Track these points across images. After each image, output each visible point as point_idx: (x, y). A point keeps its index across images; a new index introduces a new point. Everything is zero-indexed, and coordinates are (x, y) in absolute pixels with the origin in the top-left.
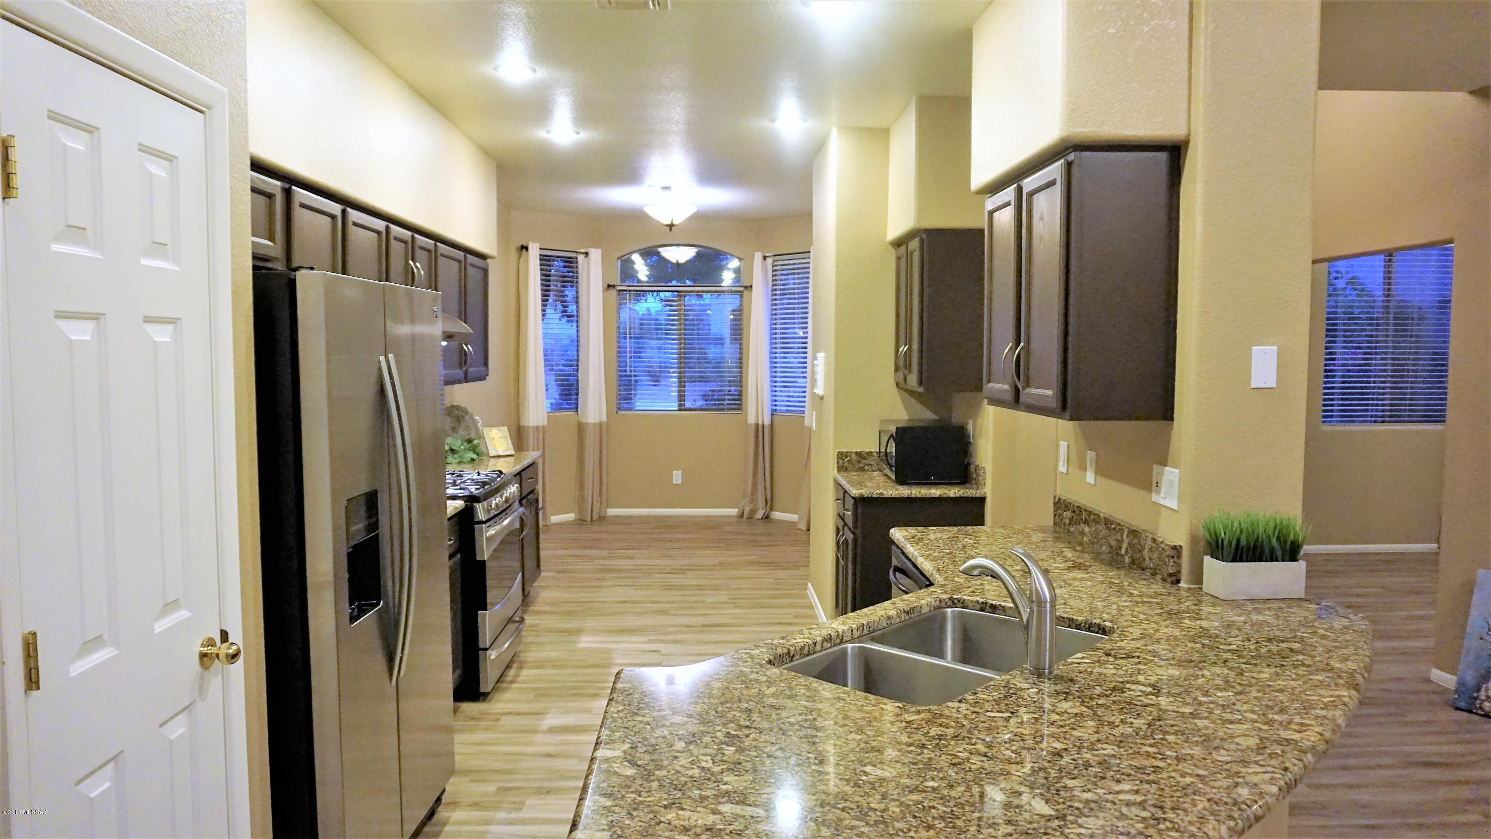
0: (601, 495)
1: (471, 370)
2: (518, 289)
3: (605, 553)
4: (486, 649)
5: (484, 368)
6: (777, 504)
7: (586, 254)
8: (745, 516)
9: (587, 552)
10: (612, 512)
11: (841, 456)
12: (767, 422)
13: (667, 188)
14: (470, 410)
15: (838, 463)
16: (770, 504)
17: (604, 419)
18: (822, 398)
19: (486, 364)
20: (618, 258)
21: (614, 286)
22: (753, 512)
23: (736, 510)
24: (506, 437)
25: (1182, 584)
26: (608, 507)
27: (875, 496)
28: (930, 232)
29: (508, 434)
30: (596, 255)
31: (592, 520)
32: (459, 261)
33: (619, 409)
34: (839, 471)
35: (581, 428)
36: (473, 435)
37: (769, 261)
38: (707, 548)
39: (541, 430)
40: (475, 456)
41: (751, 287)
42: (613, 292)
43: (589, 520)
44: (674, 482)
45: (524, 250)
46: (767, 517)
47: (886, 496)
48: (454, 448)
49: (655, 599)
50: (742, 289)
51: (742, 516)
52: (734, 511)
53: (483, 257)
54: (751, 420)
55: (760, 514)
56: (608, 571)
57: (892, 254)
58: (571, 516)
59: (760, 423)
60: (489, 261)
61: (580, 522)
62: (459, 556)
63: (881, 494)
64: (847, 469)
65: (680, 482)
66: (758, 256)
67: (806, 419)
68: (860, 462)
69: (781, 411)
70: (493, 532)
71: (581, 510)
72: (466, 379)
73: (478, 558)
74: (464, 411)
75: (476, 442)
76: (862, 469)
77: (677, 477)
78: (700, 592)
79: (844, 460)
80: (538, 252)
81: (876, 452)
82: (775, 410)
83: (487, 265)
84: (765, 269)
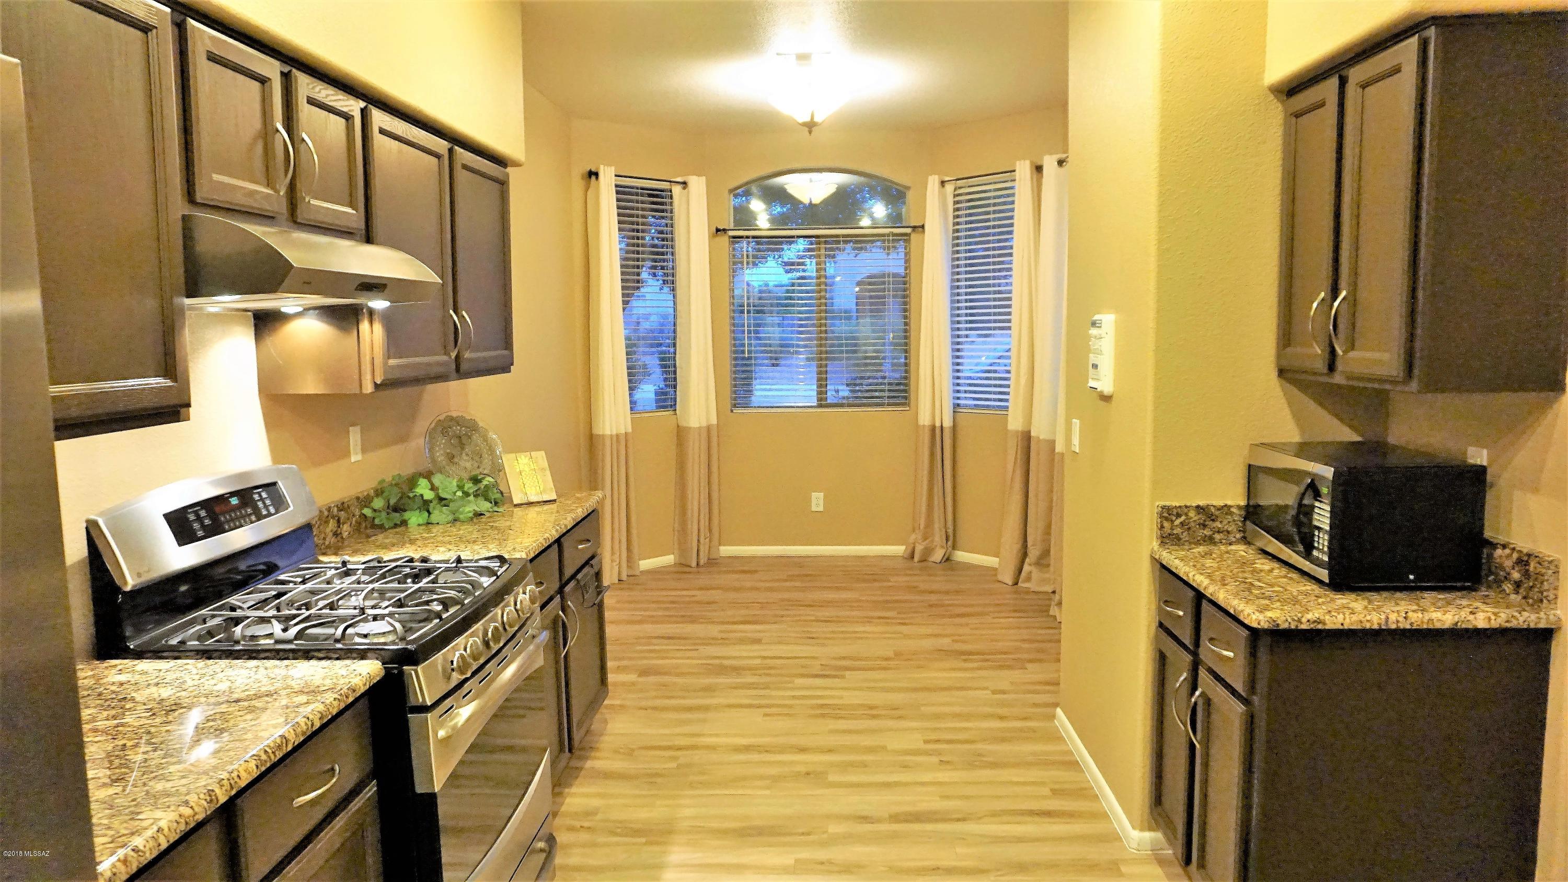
0: (710, 530)
1: (467, 355)
3: (714, 630)
5: (506, 352)
6: (960, 542)
7: (684, 184)
8: (916, 559)
9: (689, 629)
10: (726, 550)
11: (1167, 514)
12: (948, 423)
13: (803, 57)
14: (481, 424)
15: (1162, 527)
16: (952, 540)
17: (714, 421)
19: (508, 343)
20: (731, 190)
21: (724, 230)
22: (928, 551)
23: (903, 548)
24: (543, 469)
26: (720, 545)
27: (1304, 627)
29: (546, 465)
30: (698, 184)
31: (698, 563)
32: (438, 156)
33: (735, 406)
34: (1163, 543)
35: (681, 433)
36: (486, 468)
37: (949, 188)
38: (869, 620)
39: (622, 438)
40: (484, 506)
41: (923, 227)
42: (724, 240)
43: (694, 564)
44: (814, 508)
45: (593, 178)
46: (948, 559)
47: (1329, 626)
48: (443, 495)
49: (802, 741)
50: (908, 230)
51: (912, 556)
52: (899, 550)
53: (499, 161)
54: (925, 419)
55: (938, 555)
56: (722, 670)
58: (668, 560)
59: (938, 424)
60: (509, 170)
61: (682, 569)
62: (371, 790)
63: (1318, 621)
64: (1179, 539)
65: (821, 509)
66: (933, 182)
67: (1010, 418)
68: (1204, 526)
69: (966, 406)
71: (683, 551)
72: (461, 371)
73: (420, 789)
74: (472, 427)
75: (488, 480)
76: (1210, 540)
77: (817, 501)
78: (873, 724)
79: (1172, 521)
80: (613, 181)
81: (1239, 507)
82: (958, 405)
83: (507, 175)
84: (944, 201)
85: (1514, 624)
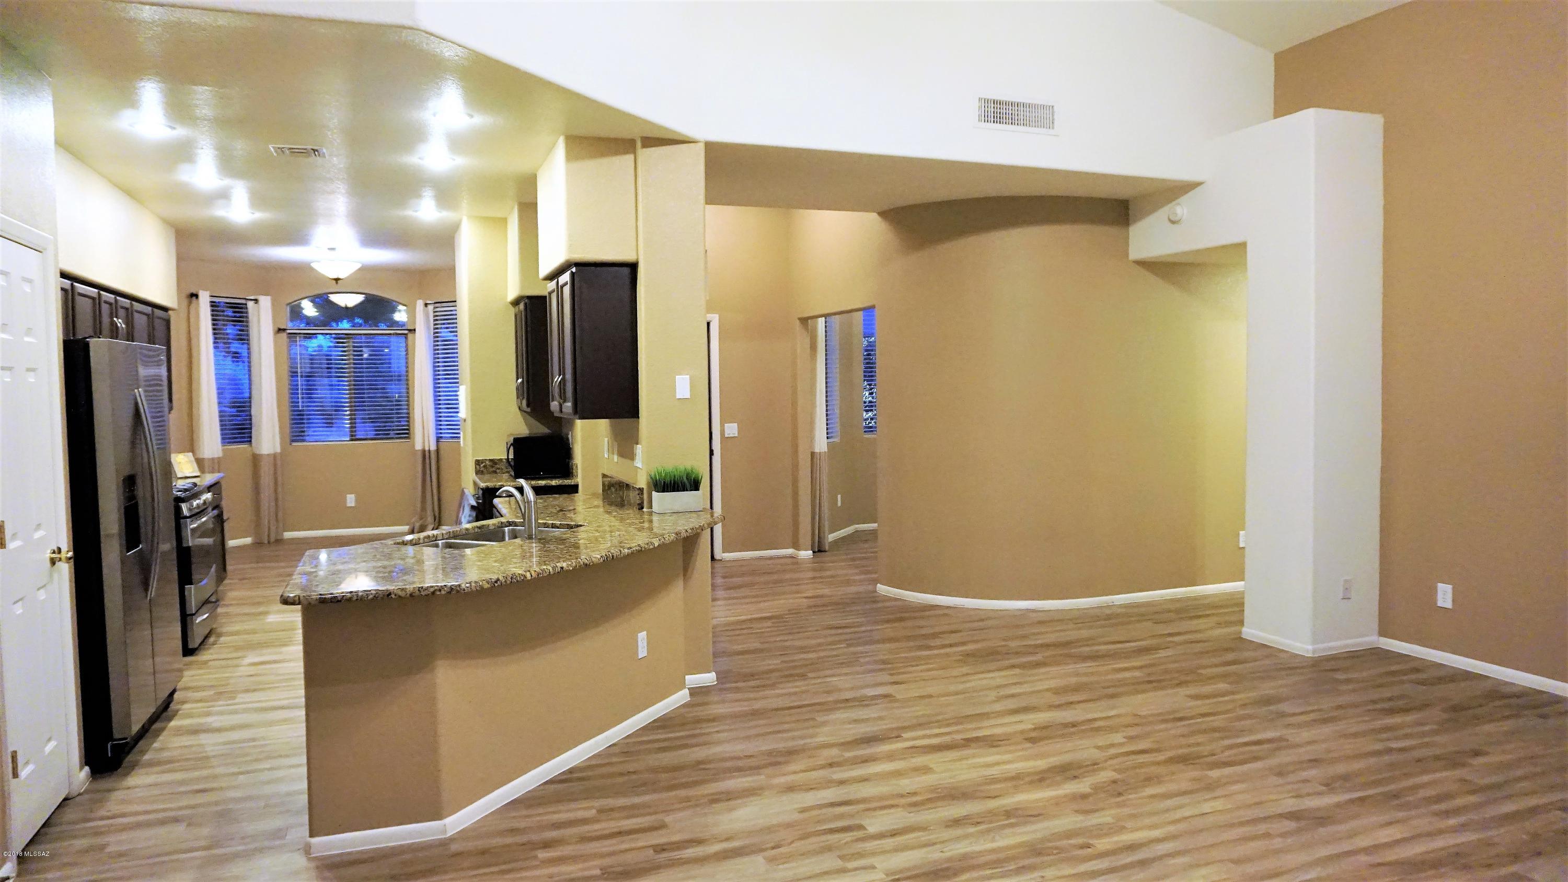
0: (277, 520)
2: (189, 332)
4: (194, 614)
6: (443, 522)
7: (256, 301)
10: (288, 535)
11: (478, 462)
12: (433, 447)
15: (476, 468)
16: (439, 520)
17: (278, 450)
18: (465, 420)
19: (171, 400)
20: (288, 304)
21: (284, 330)
22: (423, 527)
23: (407, 527)
25: (645, 510)
26: (284, 531)
28: (529, 298)
29: (193, 459)
30: (265, 302)
31: (269, 542)
32: (149, 314)
33: (293, 441)
34: (477, 473)
35: (256, 459)
37: (431, 308)
39: (216, 461)
41: (415, 330)
42: (284, 336)
43: (266, 542)
44: (348, 505)
45: (195, 298)
50: (406, 332)
52: (404, 529)
53: (165, 309)
54: (419, 447)
57: (512, 311)
58: (248, 540)
59: (427, 449)
60: (170, 312)
61: (258, 544)
64: (483, 472)
65: (353, 505)
66: (420, 304)
68: (492, 467)
69: (444, 438)
70: (195, 525)
71: (258, 534)
73: (185, 545)
76: (495, 472)
77: (351, 500)
79: (480, 465)
80: (209, 299)
81: (505, 459)
82: (441, 437)
83: (169, 316)
84: (427, 315)
85: (564, 484)
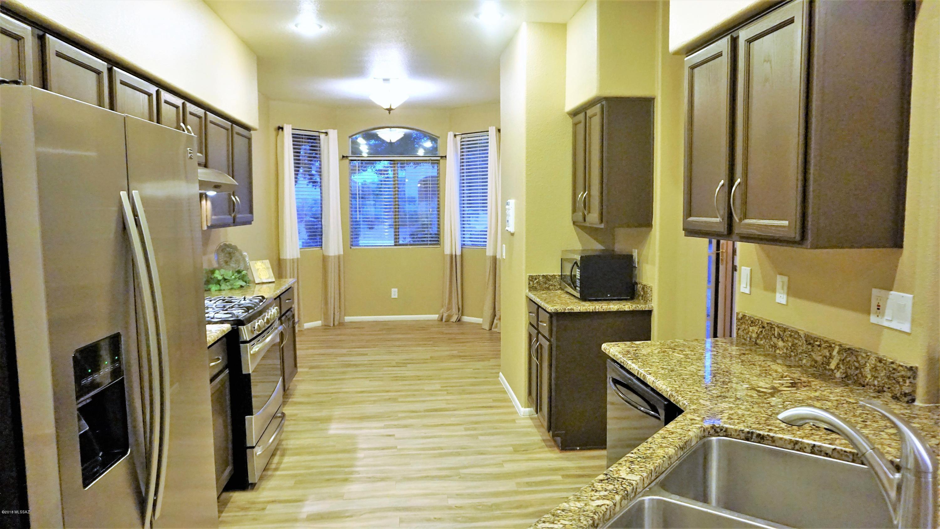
0: (340, 308)
1: (238, 216)
2: (277, 158)
3: (344, 351)
4: (253, 447)
5: (250, 215)
6: (465, 312)
7: (326, 133)
8: (444, 320)
9: (331, 351)
10: (348, 319)
11: (532, 278)
12: (459, 253)
13: (386, 80)
14: (239, 248)
15: (529, 284)
16: (461, 311)
17: (342, 253)
19: (251, 212)
20: (350, 137)
21: (347, 157)
22: (450, 316)
23: (437, 315)
24: (268, 268)
25: (917, 403)
26: (345, 316)
27: (567, 311)
29: (270, 266)
30: (333, 134)
31: (334, 325)
32: (227, 130)
33: (352, 245)
34: (530, 290)
35: (325, 259)
36: (241, 267)
37: (458, 138)
38: (419, 345)
39: (296, 261)
40: (243, 284)
41: (446, 157)
42: (346, 161)
43: (332, 325)
44: (393, 297)
45: (280, 130)
46: (459, 320)
47: (575, 311)
48: (226, 277)
49: (388, 389)
50: (439, 158)
51: (442, 320)
52: (436, 317)
53: (247, 128)
54: (447, 251)
55: (454, 319)
56: (349, 366)
57: (569, 122)
58: (319, 323)
59: (454, 254)
60: (252, 132)
61: (326, 327)
62: (227, 371)
63: (572, 309)
64: (536, 288)
65: (396, 297)
66: (451, 135)
67: (487, 250)
68: (546, 283)
69: (468, 245)
70: (257, 349)
71: (326, 318)
72: (235, 223)
73: (244, 372)
74: (235, 248)
75: (244, 273)
76: (548, 289)
77: (394, 293)
78: (419, 382)
79: (533, 282)
80: (291, 132)
81: (559, 275)
82: (464, 244)
83: (251, 135)
84: (456, 144)
85: (637, 309)
